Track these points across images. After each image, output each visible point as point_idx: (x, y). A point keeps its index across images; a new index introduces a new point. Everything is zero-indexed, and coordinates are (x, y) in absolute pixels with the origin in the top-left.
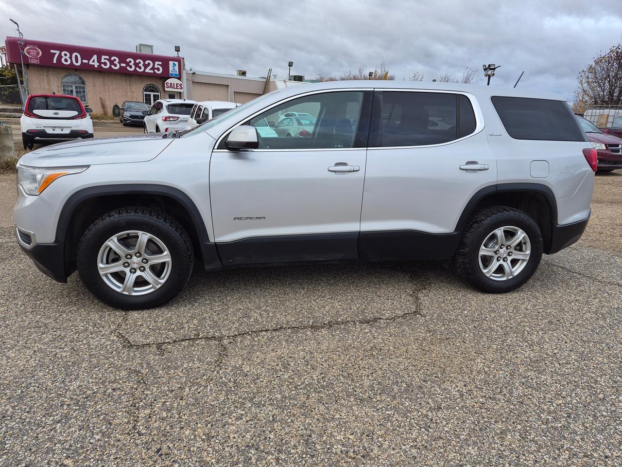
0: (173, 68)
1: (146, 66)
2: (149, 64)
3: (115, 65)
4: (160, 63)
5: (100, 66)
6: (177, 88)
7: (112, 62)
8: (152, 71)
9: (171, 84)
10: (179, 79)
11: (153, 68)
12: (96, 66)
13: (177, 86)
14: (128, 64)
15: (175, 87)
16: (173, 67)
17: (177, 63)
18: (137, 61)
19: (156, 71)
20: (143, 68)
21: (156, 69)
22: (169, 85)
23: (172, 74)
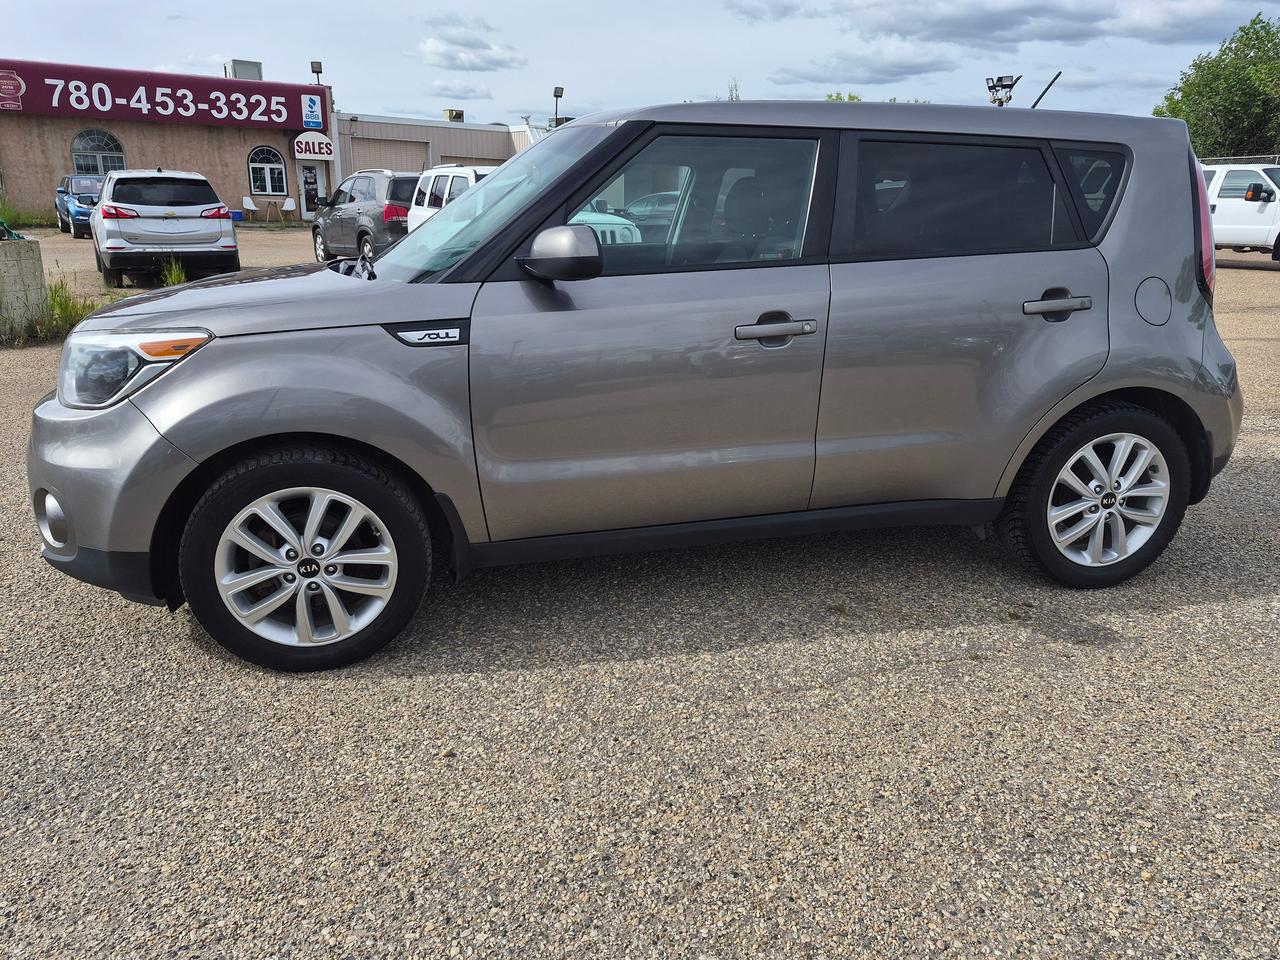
0: (309, 108)
1: (252, 107)
2: (258, 103)
3: (187, 108)
4: (282, 100)
5: (152, 111)
6: (320, 153)
7: (178, 102)
8: (265, 118)
9: (307, 143)
10: (324, 131)
11: (267, 112)
12: (145, 111)
13: (320, 148)
14: (213, 104)
15: (317, 150)
16: (310, 106)
17: (317, 99)
18: (233, 97)
19: (274, 117)
20: (245, 112)
21: (274, 112)
22: (303, 147)
23: (308, 123)
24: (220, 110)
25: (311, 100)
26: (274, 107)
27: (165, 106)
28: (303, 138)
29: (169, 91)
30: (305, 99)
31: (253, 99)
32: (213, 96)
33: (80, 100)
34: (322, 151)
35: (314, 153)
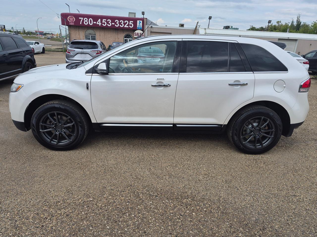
2: (126, 23)
3: (109, 24)
5: (102, 25)
8: (128, 27)
10: (142, 30)
11: (128, 25)
12: (100, 25)
14: (115, 23)
16: (139, 23)
17: (141, 21)
18: (120, 21)
20: (123, 25)
21: (130, 25)
22: (136, 34)
23: (138, 28)
24: (117, 25)
25: (140, 22)
27: (104, 24)
28: (136, 32)
30: (138, 21)
32: (116, 21)
33: (86, 23)
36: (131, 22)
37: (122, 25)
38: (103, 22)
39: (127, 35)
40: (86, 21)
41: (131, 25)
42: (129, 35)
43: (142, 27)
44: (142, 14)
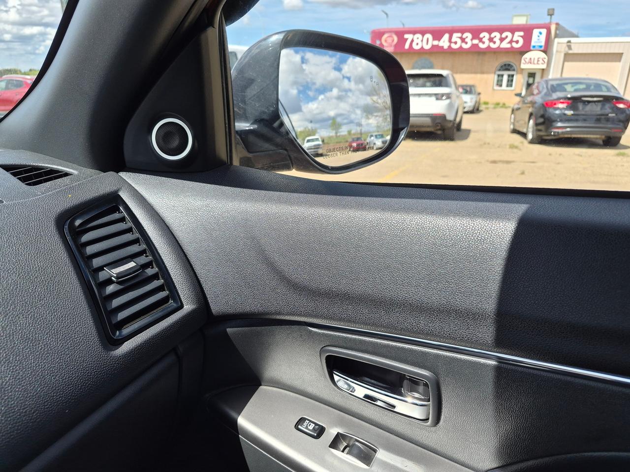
0: (538, 38)
1: (502, 40)
2: (507, 37)
3: (466, 43)
4: (522, 34)
5: (450, 47)
6: (538, 64)
7: (463, 40)
8: (509, 46)
9: (531, 59)
10: (545, 52)
11: (511, 42)
12: (446, 47)
13: (538, 61)
14: (481, 40)
15: (536, 62)
16: (539, 36)
17: (544, 31)
18: (493, 35)
19: (514, 45)
20: (498, 42)
21: (514, 42)
22: (527, 61)
23: (534, 47)
24: (484, 43)
25: (541, 33)
26: (515, 39)
27: (456, 43)
28: (527, 56)
29: (459, 35)
30: (536, 32)
31: (504, 35)
32: (482, 35)
33: (417, 44)
34: (539, 62)
35: (534, 64)
36: (517, 34)
37: (495, 43)
38: (454, 40)
39: (505, 65)
40: (419, 41)
41: (517, 42)
42: (509, 65)
43: (543, 44)
44: (548, 15)
